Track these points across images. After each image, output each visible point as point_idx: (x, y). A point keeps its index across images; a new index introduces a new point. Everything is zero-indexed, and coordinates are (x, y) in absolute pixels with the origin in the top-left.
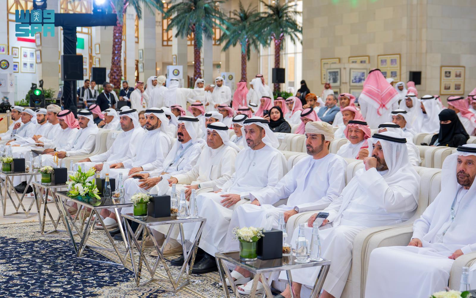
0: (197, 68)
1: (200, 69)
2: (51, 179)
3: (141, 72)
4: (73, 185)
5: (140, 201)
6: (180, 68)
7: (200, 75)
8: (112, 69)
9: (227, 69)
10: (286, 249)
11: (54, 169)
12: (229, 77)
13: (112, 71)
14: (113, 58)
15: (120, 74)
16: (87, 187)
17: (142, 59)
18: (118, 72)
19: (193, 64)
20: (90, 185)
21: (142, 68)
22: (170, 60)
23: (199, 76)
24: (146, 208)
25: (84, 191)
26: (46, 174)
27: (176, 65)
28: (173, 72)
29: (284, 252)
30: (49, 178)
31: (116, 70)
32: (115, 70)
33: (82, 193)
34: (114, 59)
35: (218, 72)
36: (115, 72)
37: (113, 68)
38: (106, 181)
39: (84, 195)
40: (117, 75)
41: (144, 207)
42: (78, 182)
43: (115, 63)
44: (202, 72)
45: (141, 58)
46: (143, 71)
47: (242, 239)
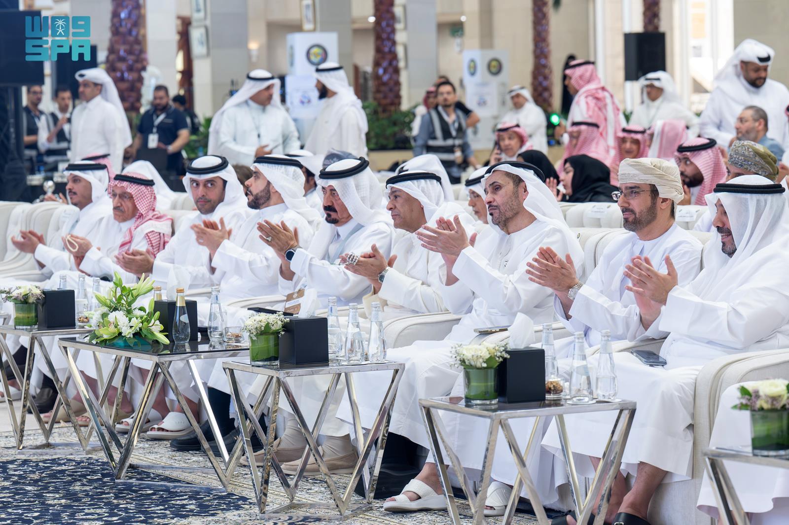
0: (383, 40)
1: (394, 43)
2: (36, 316)
3: (201, 57)
4: (104, 315)
5: (263, 328)
6: (330, 41)
7: (394, 63)
8: (112, 50)
9: (487, 37)
10: (554, 386)
11: (44, 293)
12: (489, 66)
13: (112, 57)
14: (115, 15)
15: (139, 66)
16: (137, 318)
17: (201, 15)
18: (131, 59)
19: (371, 26)
20: (142, 313)
21: (202, 43)
22: (293, 15)
23: (390, 64)
24: (277, 345)
25: (131, 327)
26: (26, 306)
27: (314, 30)
28: (308, 54)
29: (549, 391)
30: (33, 315)
31: (125, 51)
32: (122, 53)
33: (127, 332)
34: (119, 16)
35: (457, 49)
36: (122, 59)
37: (117, 47)
38: (178, 305)
39: (132, 336)
40: (130, 69)
41: (272, 343)
42: (115, 309)
43: (123, 30)
44: (400, 50)
45: (198, 11)
46: (208, 54)
47: (467, 363)
